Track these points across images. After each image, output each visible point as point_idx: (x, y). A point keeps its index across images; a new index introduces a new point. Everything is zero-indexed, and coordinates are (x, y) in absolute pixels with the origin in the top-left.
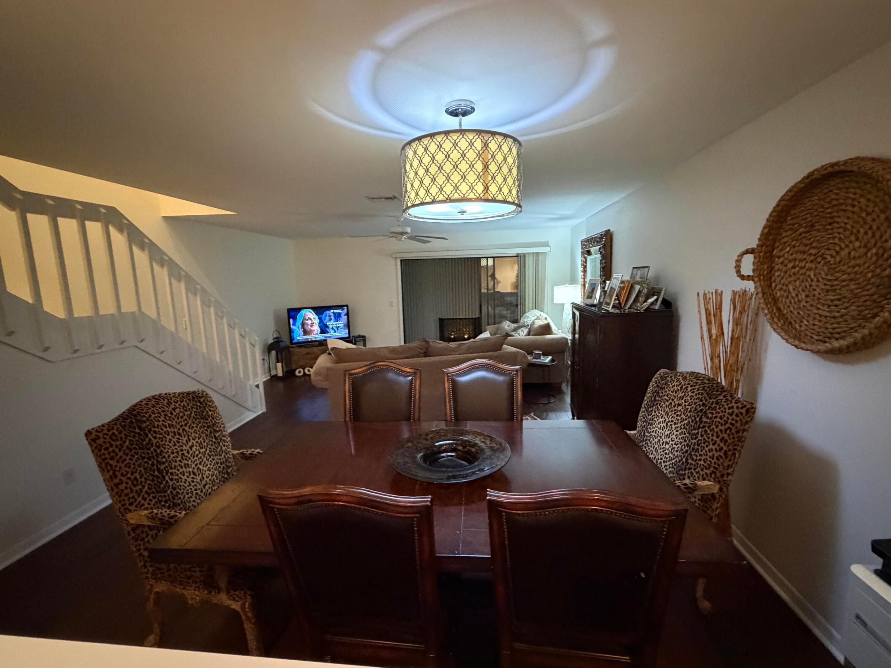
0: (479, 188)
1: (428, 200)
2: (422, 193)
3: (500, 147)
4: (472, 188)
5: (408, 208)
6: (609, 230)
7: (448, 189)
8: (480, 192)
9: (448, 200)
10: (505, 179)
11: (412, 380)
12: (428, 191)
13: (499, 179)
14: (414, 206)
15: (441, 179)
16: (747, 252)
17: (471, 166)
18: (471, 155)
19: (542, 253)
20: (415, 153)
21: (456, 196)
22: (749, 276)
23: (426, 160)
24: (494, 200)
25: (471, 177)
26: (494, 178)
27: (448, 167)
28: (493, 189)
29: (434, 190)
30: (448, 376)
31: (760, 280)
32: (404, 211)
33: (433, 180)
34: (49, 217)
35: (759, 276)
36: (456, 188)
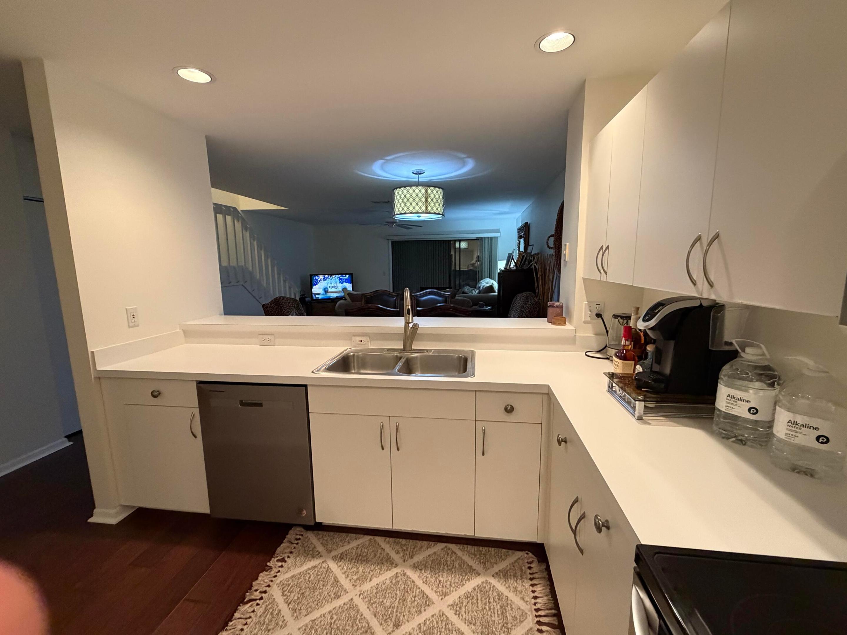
0: (424, 208)
1: (403, 212)
2: (401, 209)
3: (432, 191)
4: (420, 208)
5: (395, 215)
6: (527, 222)
7: (411, 208)
8: (424, 210)
9: (411, 213)
10: (435, 204)
11: (396, 299)
12: (403, 209)
13: (432, 204)
14: (397, 214)
15: (408, 204)
16: (551, 236)
17: (420, 200)
18: (420, 195)
19: (494, 237)
20: (398, 193)
21: (414, 211)
22: (552, 247)
23: (403, 196)
24: (430, 213)
25: (420, 204)
26: (430, 204)
27: (411, 200)
28: (429, 208)
29: (405, 209)
30: (414, 297)
31: (555, 249)
32: (393, 216)
33: (405, 204)
34: (223, 215)
35: (555, 247)
36: (414, 208)
